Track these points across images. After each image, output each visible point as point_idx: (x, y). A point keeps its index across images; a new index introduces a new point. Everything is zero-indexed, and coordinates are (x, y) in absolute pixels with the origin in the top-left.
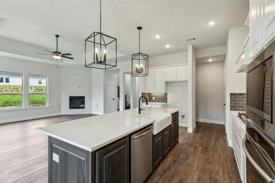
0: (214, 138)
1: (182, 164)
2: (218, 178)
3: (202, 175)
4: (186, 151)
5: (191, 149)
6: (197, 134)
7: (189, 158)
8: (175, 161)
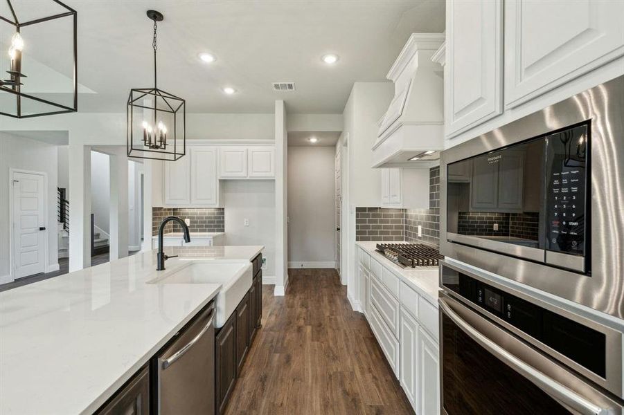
0: (326, 299)
1: (282, 380)
2: (356, 388)
3: (328, 395)
4: (282, 344)
5: (291, 336)
6: (295, 296)
7: (293, 359)
8: (263, 380)
